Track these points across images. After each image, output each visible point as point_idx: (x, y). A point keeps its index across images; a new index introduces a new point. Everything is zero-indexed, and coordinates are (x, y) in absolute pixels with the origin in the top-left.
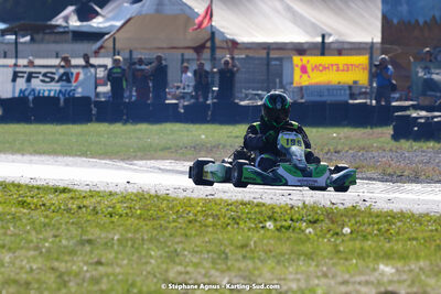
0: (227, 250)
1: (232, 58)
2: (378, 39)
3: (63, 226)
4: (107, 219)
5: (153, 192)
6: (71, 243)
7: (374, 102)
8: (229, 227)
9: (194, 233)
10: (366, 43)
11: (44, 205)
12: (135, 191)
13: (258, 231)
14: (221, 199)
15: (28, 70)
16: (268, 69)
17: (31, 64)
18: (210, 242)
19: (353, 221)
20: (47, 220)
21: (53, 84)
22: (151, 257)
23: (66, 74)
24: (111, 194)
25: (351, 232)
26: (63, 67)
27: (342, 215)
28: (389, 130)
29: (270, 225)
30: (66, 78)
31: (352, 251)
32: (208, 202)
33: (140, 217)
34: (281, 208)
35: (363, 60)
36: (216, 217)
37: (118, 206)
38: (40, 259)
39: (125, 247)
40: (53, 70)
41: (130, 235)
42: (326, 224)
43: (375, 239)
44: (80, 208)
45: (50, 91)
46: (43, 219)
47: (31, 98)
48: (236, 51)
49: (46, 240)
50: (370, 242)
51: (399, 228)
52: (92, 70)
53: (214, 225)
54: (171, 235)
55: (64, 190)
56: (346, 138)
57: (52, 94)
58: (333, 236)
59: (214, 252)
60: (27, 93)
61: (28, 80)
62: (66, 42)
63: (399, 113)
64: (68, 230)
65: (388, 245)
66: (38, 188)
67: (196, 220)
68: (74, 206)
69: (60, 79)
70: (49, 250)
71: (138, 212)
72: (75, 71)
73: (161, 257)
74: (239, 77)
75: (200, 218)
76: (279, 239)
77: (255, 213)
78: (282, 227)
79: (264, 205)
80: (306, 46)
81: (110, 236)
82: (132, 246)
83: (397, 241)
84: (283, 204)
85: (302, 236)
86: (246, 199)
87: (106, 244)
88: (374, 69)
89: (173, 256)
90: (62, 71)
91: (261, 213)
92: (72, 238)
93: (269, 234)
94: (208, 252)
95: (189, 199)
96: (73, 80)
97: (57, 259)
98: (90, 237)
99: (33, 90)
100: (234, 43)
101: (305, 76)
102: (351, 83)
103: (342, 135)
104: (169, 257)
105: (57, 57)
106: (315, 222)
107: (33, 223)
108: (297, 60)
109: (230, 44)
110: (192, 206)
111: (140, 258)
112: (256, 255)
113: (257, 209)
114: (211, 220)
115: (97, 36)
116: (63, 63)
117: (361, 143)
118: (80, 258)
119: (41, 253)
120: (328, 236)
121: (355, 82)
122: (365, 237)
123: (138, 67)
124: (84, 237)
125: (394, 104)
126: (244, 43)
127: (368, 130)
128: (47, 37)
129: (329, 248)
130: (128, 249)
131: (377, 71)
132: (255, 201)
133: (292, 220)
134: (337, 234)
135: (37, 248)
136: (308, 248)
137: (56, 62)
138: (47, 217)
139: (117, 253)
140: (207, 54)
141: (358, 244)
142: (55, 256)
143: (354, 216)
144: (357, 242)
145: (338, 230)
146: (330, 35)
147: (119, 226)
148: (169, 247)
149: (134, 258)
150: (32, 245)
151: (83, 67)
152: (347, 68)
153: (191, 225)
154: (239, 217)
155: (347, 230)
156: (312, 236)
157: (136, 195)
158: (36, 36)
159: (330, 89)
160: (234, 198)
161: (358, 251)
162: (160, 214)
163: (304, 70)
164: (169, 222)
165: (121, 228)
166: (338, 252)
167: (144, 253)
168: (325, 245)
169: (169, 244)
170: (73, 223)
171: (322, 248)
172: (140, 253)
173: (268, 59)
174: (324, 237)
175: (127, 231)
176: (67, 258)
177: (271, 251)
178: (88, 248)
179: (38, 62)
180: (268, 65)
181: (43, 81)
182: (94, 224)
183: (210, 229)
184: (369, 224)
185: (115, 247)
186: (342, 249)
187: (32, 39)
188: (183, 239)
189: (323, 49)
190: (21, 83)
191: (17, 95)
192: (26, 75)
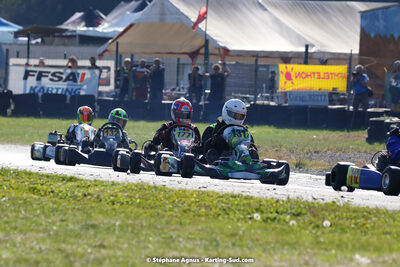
0: (218, 238)
1: (224, 64)
2: (356, 51)
3: (70, 211)
4: (109, 207)
5: (151, 184)
6: (77, 227)
7: (351, 107)
8: (220, 218)
9: (188, 221)
10: (345, 54)
11: (52, 192)
12: (135, 182)
13: (246, 222)
14: (213, 192)
15: (39, 69)
16: (256, 75)
17: (42, 64)
18: (202, 230)
19: (333, 216)
20: (55, 206)
21: (61, 82)
22: (149, 242)
23: (73, 74)
24: (113, 184)
25: (331, 226)
26: (70, 67)
27: (323, 209)
28: (364, 134)
29: (257, 216)
30: (73, 77)
31: (332, 243)
32: (202, 194)
33: (139, 206)
34: (267, 201)
35: (342, 69)
36: (208, 207)
37: (120, 195)
38: (48, 241)
39: (126, 232)
40: (61, 70)
41: (130, 222)
42: (308, 218)
43: (353, 232)
44: (85, 195)
45: (57, 89)
46: (51, 205)
47: (40, 94)
48: (227, 58)
49: (54, 223)
50: (348, 235)
51: (374, 223)
52: (97, 72)
53: (207, 215)
54: (167, 223)
55: (71, 179)
56: (325, 140)
57: (60, 92)
58: (314, 228)
59: (207, 240)
60: (36, 91)
61: (39, 79)
62: (73, 45)
63: (374, 119)
64: (74, 215)
65: (364, 238)
66: (48, 177)
67: (190, 210)
68: (80, 194)
69: (67, 79)
70: (57, 234)
71: (138, 201)
72: (81, 72)
73: (158, 242)
74: (229, 81)
75: (194, 208)
76: (266, 229)
77: (244, 205)
78: (268, 218)
79: (252, 198)
80: (290, 55)
81: (112, 222)
82: (132, 232)
83: (372, 234)
84: (269, 197)
85: (286, 227)
86: (236, 192)
87: (108, 229)
88: (352, 78)
89: (169, 242)
90: (69, 71)
91: (249, 205)
92: (78, 222)
93: (257, 225)
94: (201, 239)
95: (184, 191)
96: (79, 80)
97: (64, 242)
98: (94, 222)
99: (43, 88)
100: (226, 51)
101: (289, 83)
102: (331, 90)
103: (321, 137)
104: (165, 243)
105: (65, 58)
106: (298, 215)
107: (43, 207)
108: (282, 67)
109: (222, 51)
110: (186, 197)
111: (139, 242)
112: (244, 243)
113: (245, 202)
114: (203, 210)
115: (101, 40)
116: (70, 64)
117: (339, 145)
118: (85, 241)
119: (49, 235)
120: (310, 228)
121: (334, 89)
122: (343, 230)
123: (139, 69)
124: (88, 222)
125: (369, 110)
126: (234, 51)
127: (345, 133)
128: (56, 40)
129: (310, 239)
130: (128, 234)
131: (354, 80)
132: (244, 194)
133: (277, 212)
134: (318, 226)
135: (46, 231)
136: (291, 238)
137: (64, 62)
138: (54, 203)
139: (118, 237)
140: (200, 60)
141: (336, 236)
142: (62, 238)
143: (334, 211)
144: (337, 234)
145: (319, 223)
146: (313, 46)
147: (120, 213)
148: (165, 234)
149: (134, 242)
150: (41, 228)
151: (89, 68)
152: (328, 76)
153: (185, 215)
154: (229, 208)
155: (327, 223)
156: (295, 228)
157: (136, 186)
158: (46, 39)
159: (312, 95)
160: (225, 191)
161: (337, 242)
162: (158, 203)
163: (288, 76)
164: (166, 211)
165: (123, 215)
166: (318, 243)
167: (142, 238)
168: (307, 236)
169: (166, 231)
170: (78, 209)
171: (304, 239)
172: (139, 238)
173: (257, 66)
174: (305, 229)
175: (128, 218)
176: (72, 240)
177: (257, 240)
178: (92, 232)
179: (48, 62)
180: (256, 70)
181: (51, 80)
182: (97, 211)
183: (203, 219)
184: (348, 219)
185: (117, 232)
186: (322, 240)
187: (43, 41)
188: (178, 226)
189: (306, 58)
190: (32, 81)
191: (27, 92)
192: (36, 74)
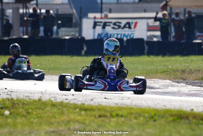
15: (104, 21)
17: (106, 17)
21: (120, 30)
23: (129, 23)
30: (128, 25)
40: (120, 21)
45: (118, 34)
47: (105, 39)
57: (119, 37)
60: (102, 36)
61: (104, 27)
69: (125, 27)
72: (134, 21)
90: (125, 21)
99: (107, 34)
179: (110, 15)
181: (113, 28)
190: (99, 29)
191: (96, 37)
192: (102, 24)
